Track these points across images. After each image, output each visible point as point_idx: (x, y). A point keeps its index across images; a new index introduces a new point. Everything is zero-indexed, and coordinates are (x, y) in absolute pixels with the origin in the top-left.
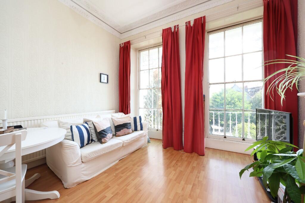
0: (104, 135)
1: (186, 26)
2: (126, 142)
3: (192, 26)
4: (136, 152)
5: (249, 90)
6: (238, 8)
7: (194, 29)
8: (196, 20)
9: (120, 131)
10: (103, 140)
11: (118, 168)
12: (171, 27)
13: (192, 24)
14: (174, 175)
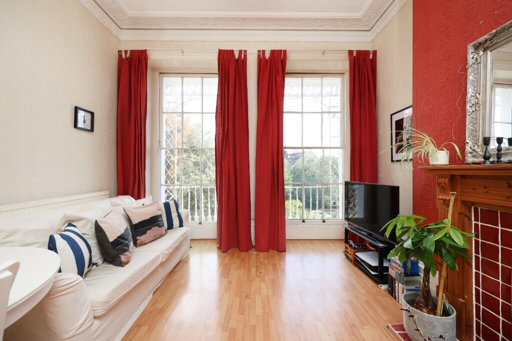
0: (124, 246)
1: (259, 56)
2: (166, 252)
3: (267, 58)
4: (176, 269)
5: (289, 157)
6: (323, 53)
7: (270, 65)
8: (273, 52)
9: (145, 233)
10: (123, 258)
11: (161, 307)
12: (234, 49)
13: (267, 56)
14: (267, 288)
